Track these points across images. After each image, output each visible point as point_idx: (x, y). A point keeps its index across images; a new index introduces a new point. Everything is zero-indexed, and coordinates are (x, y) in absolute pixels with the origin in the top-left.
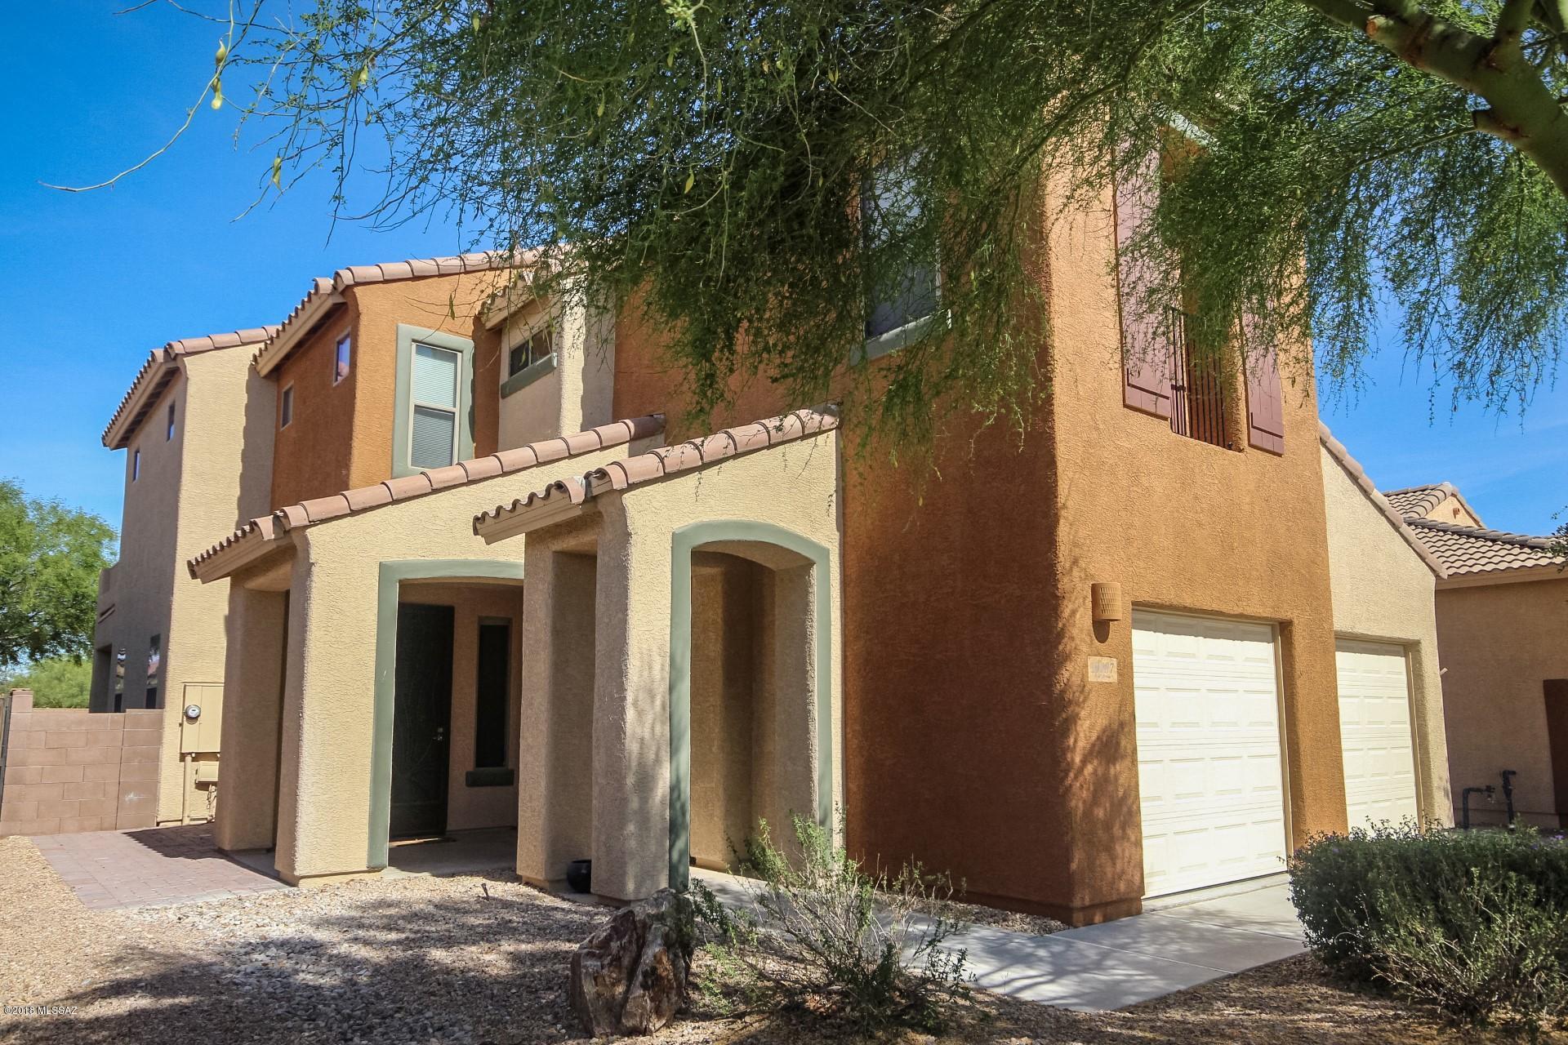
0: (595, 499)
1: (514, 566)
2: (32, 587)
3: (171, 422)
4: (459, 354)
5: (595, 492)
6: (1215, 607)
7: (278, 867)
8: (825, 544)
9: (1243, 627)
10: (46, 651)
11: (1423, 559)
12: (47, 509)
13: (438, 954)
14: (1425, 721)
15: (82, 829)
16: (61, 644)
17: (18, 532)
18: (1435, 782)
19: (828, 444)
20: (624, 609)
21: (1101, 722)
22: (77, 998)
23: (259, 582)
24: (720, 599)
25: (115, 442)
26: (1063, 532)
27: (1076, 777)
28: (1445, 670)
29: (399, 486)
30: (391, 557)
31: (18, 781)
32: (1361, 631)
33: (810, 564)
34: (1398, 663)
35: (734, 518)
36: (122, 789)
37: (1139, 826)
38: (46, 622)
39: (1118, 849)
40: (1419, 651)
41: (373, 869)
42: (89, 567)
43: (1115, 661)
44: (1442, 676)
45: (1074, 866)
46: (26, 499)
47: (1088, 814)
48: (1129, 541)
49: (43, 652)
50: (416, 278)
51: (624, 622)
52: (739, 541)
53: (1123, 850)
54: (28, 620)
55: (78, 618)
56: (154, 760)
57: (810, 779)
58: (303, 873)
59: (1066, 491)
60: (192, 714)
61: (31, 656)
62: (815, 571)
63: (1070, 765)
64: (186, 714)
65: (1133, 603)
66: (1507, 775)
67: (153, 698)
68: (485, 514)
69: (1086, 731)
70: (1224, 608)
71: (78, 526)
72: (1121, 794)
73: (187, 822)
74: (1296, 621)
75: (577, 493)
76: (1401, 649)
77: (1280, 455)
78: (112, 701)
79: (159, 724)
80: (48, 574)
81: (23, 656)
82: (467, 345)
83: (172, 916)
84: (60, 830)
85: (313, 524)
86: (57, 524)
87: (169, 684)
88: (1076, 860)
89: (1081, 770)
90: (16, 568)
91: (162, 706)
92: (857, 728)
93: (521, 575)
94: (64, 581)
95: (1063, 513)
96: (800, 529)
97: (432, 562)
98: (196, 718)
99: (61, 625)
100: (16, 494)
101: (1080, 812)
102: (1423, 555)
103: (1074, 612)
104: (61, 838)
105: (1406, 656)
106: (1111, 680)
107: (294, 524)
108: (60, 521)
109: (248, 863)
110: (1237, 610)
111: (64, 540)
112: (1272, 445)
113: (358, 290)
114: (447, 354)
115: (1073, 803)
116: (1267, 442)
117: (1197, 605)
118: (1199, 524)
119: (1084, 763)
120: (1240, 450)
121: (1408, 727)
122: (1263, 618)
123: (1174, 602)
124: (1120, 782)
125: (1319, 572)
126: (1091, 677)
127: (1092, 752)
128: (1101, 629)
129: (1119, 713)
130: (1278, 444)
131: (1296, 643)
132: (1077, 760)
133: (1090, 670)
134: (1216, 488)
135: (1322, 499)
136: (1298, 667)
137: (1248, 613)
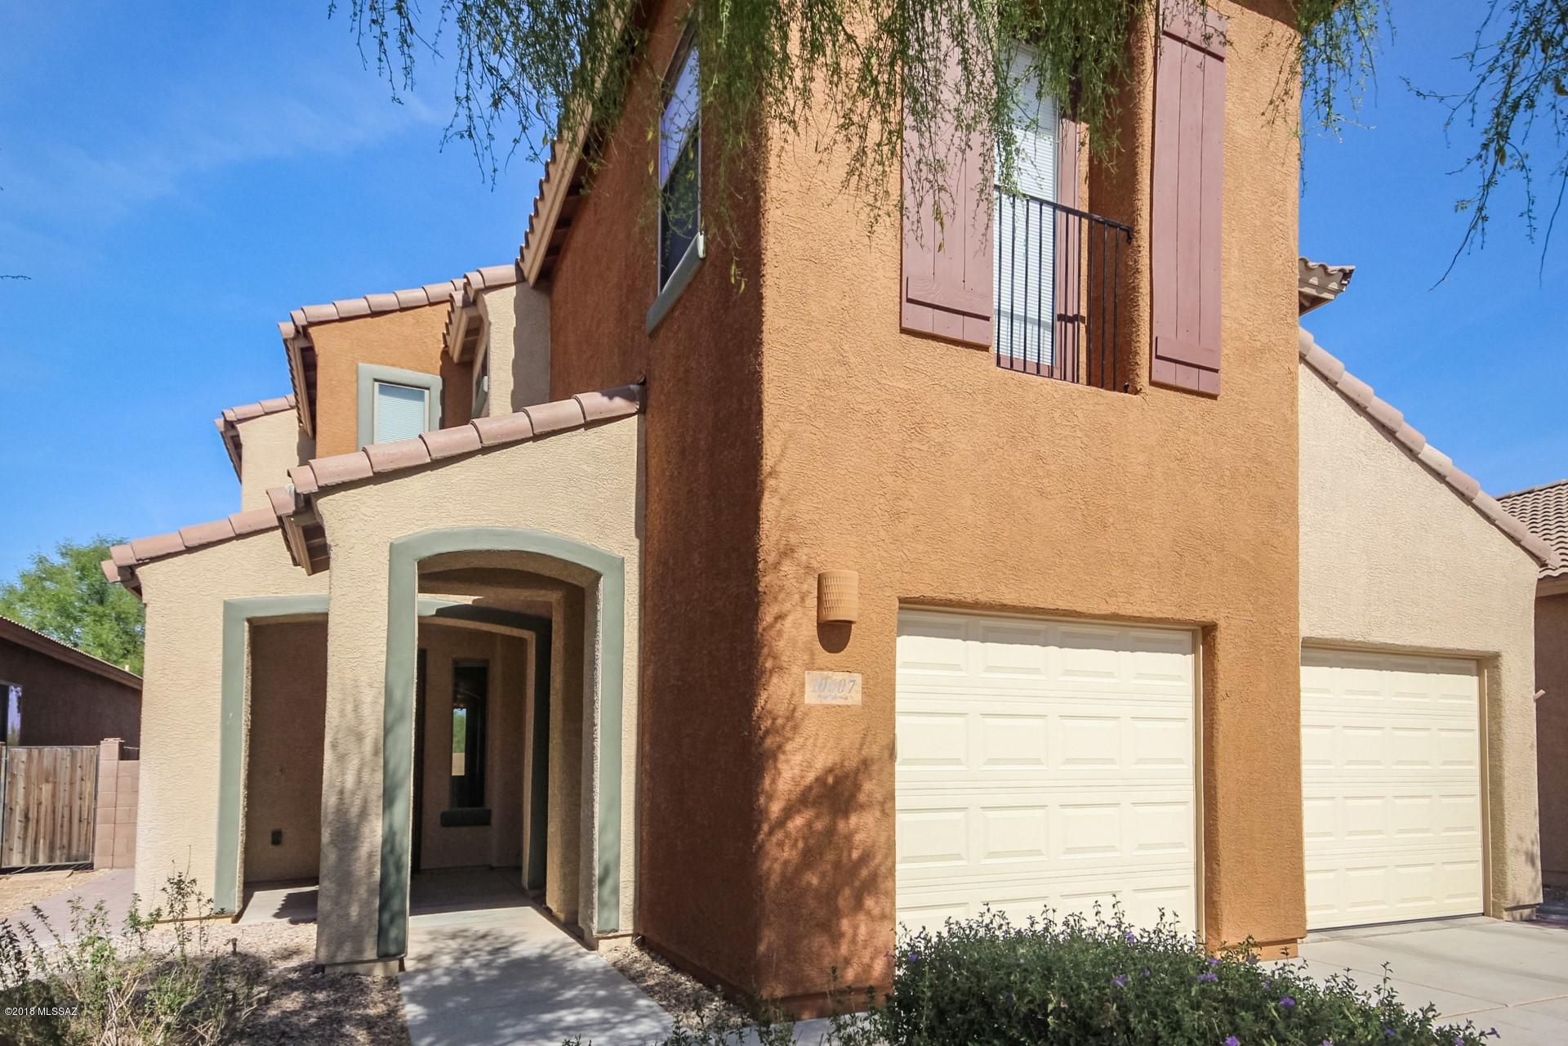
4: (427, 392)
6: (1062, 605)
8: (618, 553)
9: (1134, 633)
11: (1520, 544)
14: (1500, 761)
18: (1511, 842)
19: (626, 430)
21: (822, 761)
26: (769, 507)
27: (771, 833)
28: (1542, 692)
30: (240, 594)
32: (1382, 640)
33: (597, 576)
34: (1467, 686)
35: (483, 525)
37: (891, 895)
39: (845, 924)
40: (1497, 667)
43: (858, 677)
44: (1538, 701)
45: (762, 948)
47: (790, 880)
48: (897, 516)
50: (375, 314)
52: (488, 551)
53: (856, 928)
59: (778, 451)
62: (603, 585)
63: (764, 812)
65: (902, 601)
69: (794, 770)
70: (1080, 607)
72: (855, 855)
74: (1222, 624)
76: (1473, 665)
77: (1214, 397)
82: (435, 381)
85: (142, 562)
88: (766, 940)
89: (781, 823)
95: (771, 483)
96: (583, 535)
97: (285, 599)
101: (775, 878)
102: (1517, 536)
103: (780, 617)
105: (1479, 674)
106: (849, 702)
110: (1105, 609)
112: (1200, 381)
113: (312, 331)
114: (415, 391)
115: (766, 865)
116: (1187, 379)
117: (1029, 602)
118: (1042, 493)
119: (788, 813)
120: (1136, 392)
121: (1476, 768)
122: (1161, 620)
123: (983, 598)
124: (858, 838)
125: (1276, 556)
126: (810, 698)
127: (804, 799)
128: (834, 634)
129: (862, 745)
130: (1205, 382)
131: (1221, 654)
132: (776, 808)
133: (808, 689)
134: (1078, 442)
135: (1291, 454)
136: (1222, 685)
137: (1128, 612)
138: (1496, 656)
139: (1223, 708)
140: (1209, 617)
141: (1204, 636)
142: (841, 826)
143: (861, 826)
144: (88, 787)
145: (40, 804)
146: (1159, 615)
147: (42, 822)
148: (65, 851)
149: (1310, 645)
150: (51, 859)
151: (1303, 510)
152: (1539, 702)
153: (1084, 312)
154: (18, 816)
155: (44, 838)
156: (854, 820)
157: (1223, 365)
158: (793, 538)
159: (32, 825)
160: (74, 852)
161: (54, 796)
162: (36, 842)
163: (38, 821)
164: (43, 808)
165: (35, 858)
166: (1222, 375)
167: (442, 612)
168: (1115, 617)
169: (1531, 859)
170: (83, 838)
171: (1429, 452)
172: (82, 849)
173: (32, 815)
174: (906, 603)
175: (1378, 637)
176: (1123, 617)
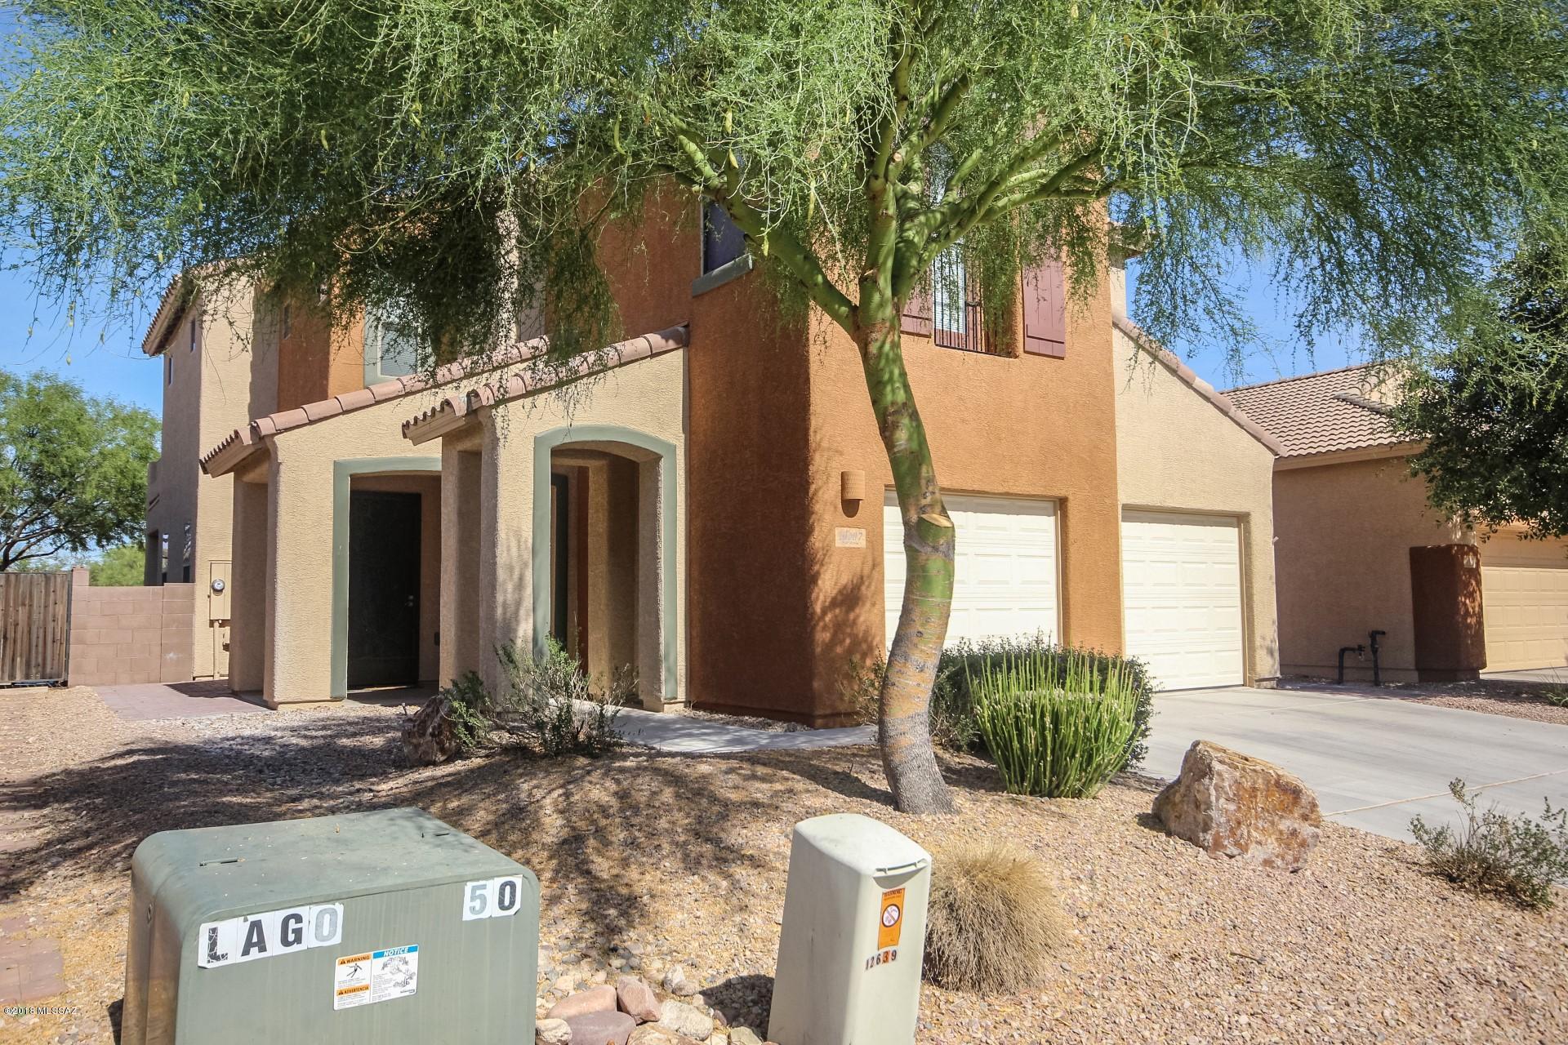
0: (475, 411)
1: (434, 460)
2: (95, 477)
3: (193, 341)
5: (475, 407)
6: (976, 487)
7: (265, 697)
8: (673, 441)
9: (1020, 503)
10: (113, 538)
11: (1259, 440)
12: (103, 405)
13: (345, 741)
14: (1252, 583)
15: (133, 682)
16: (125, 531)
17: (79, 428)
18: (1258, 641)
19: (677, 358)
20: (495, 497)
21: (845, 579)
22: (103, 760)
23: (251, 477)
24: (606, 486)
25: (153, 350)
27: (816, 624)
28: (1277, 538)
29: (381, 390)
30: (345, 456)
31: (81, 641)
33: (659, 458)
34: (1231, 534)
35: (589, 423)
36: (164, 649)
38: (109, 510)
40: (1250, 521)
41: (335, 699)
42: (143, 458)
43: (863, 531)
45: (815, 685)
46: (85, 397)
47: (829, 647)
49: (109, 539)
51: (495, 506)
52: (594, 441)
54: (94, 509)
55: (136, 506)
56: (189, 624)
57: (658, 627)
58: (281, 700)
59: (818, 400)
60: (218, 587)
61: (99, 543)
62: (663, 464)
63: (814, 613)
64: (212, 587)
65: (886, 486)
66: (1374, 635)
67: (187, 575)
68: (408, 422)
69: (827, 585)
70: (987, 488)
71: (130, 420)
73: (217, 678)
74: (1071, 498)
75: (460, 407)
76: (1235, 520)
77: (1062, 358)
78: (160, 578)
79: (191, 595)
80: (107, 467)
81: (91, 542)
83: (179, 723)
84: (115, 682)
85: (279, 432)
86: (113, 419)
87: (198, 562)
89: (822, 617)
90: (79, 461)
91: (193, 581)
92: (697, 587)
93: (439, 468)
94: (122, 472)
96: (650, 430)
97: (376, 460)
98: (221, 591)
99: (122, 513)
100: (77, 393)
102: (1259, 436)
103: (822, 494)
104: (115, 687)
105: (1239, 526)
106: (859, 546)
107: (263, 433)
108: (116, 417)
109: (250, 699)
110: (1001, 490)
111: (123, 433)
112: (1053, 349)
116: (1045, 348)
117: (957, 486)
118: (963, 421)
119: (824, 612)
120: (1016, 357)
121: (1237, 589)
122: (1034, 496)
125: (1102, 453)
126: (838, 543)
127: (834, 603)
128: (850, 507)
130: (1056, 349)
131: (1070, 516)
132: (818, 609)
133: (836, 538)
134: (983, 389)
135: (1111, 393)
136: (1072, 536)
137: (1015, 491)
138: (1247, 515)
139: (1072, 549)
140: (1062, 493)
141: (1060, 506)
142: (850, 618)
144: (61, 610)
145: (17, 625)
147: (19, 641)
148: (40, 669)
149: (1127, 508)
150: (27, 676)
151: (1118, 422)
152: (1276, 544)
155: (21, 656)
157: (1067, 339)
159: (10, 645)
160: (48, 670)
161: (30, 617)
162: (13, 660)
163: (15, 641)
164: (20, 628)
165: (12, 676)
166: (1067, 345)
168: (1007, 494)
169: (1271, 652)
170: (56, 657)
171: (1199, 382)
172: (56, 667)
173: (11, 635)
174: (886, 488)
175: (1171, 503)
176: (1012, 494)
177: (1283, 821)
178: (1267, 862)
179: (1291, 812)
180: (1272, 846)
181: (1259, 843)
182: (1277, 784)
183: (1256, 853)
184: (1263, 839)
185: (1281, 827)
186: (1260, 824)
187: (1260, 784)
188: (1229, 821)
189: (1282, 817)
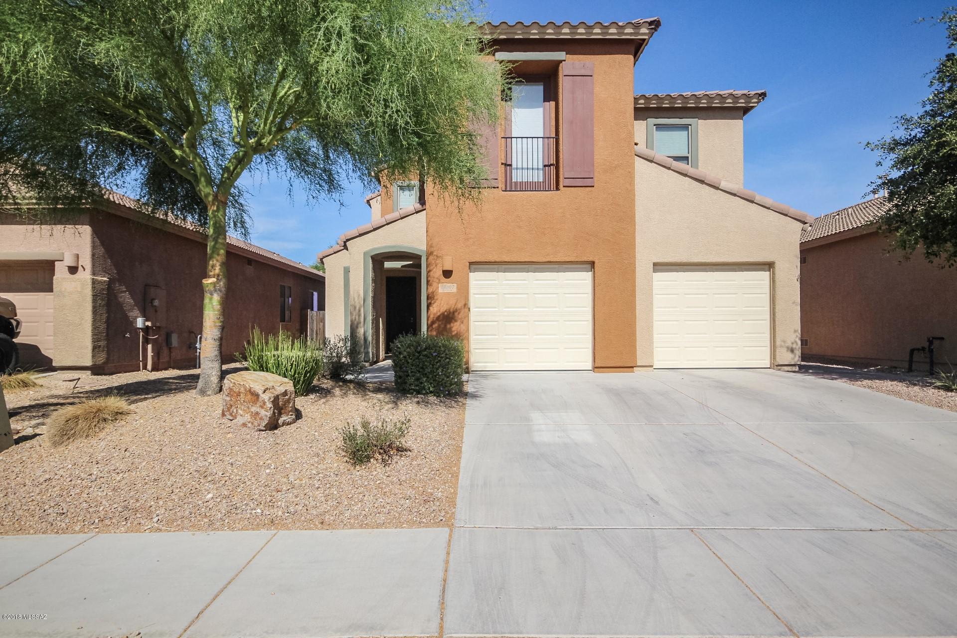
9: (566, 266)
21: (445, 308)
33: (421, 256)
40: (775, 268)
43: (455, 285)
62: (422, 260)
66: (932, 340)
72: (454, 333)
74: (598, 261)
77: (593, 186)
89: (431, 325)
105: (770, 271)
106: (452, 292)
112: (582, 183)
116: (578, 182)
118: (519, 227)
120: (558, 190)
121: (766, 309)
123: (497, 260)
124: (453, 329)
125: (623, 237)
126: (440, 290)
128: (447, 274)
129: (456, 304)
130: (588, 182)
131: (596, 271)
133: (440, 288)
134: (534, 210)
135: (632, 201)
136: (597, 282)
137: (555, 260)
138: (773, 263)
140: (590, 259)
141: (593, 266)
142: (448, 326)
143: (455, 327)
146: (568, 260)
153: (555, 163)
154: (315, 333)
156: (452, 325)
157: (596, 176)
158: (432, 249)
159: (319, 335)
166: (596, 179)
167: (402, 266)
174: (471, 263)
175: (695, 259)
176: (553, 262)
177: (253, 407)
178: (244, 425)
179: (256, 404)
180: (247, 417)
181: (241, 415)
182: (250, 391)
183: (240, 420)
184: (244, 414)
185: (252, 410)
186: (243, 407)
187: (242, 390)
188: (226, 404)
189: (252, 406)
